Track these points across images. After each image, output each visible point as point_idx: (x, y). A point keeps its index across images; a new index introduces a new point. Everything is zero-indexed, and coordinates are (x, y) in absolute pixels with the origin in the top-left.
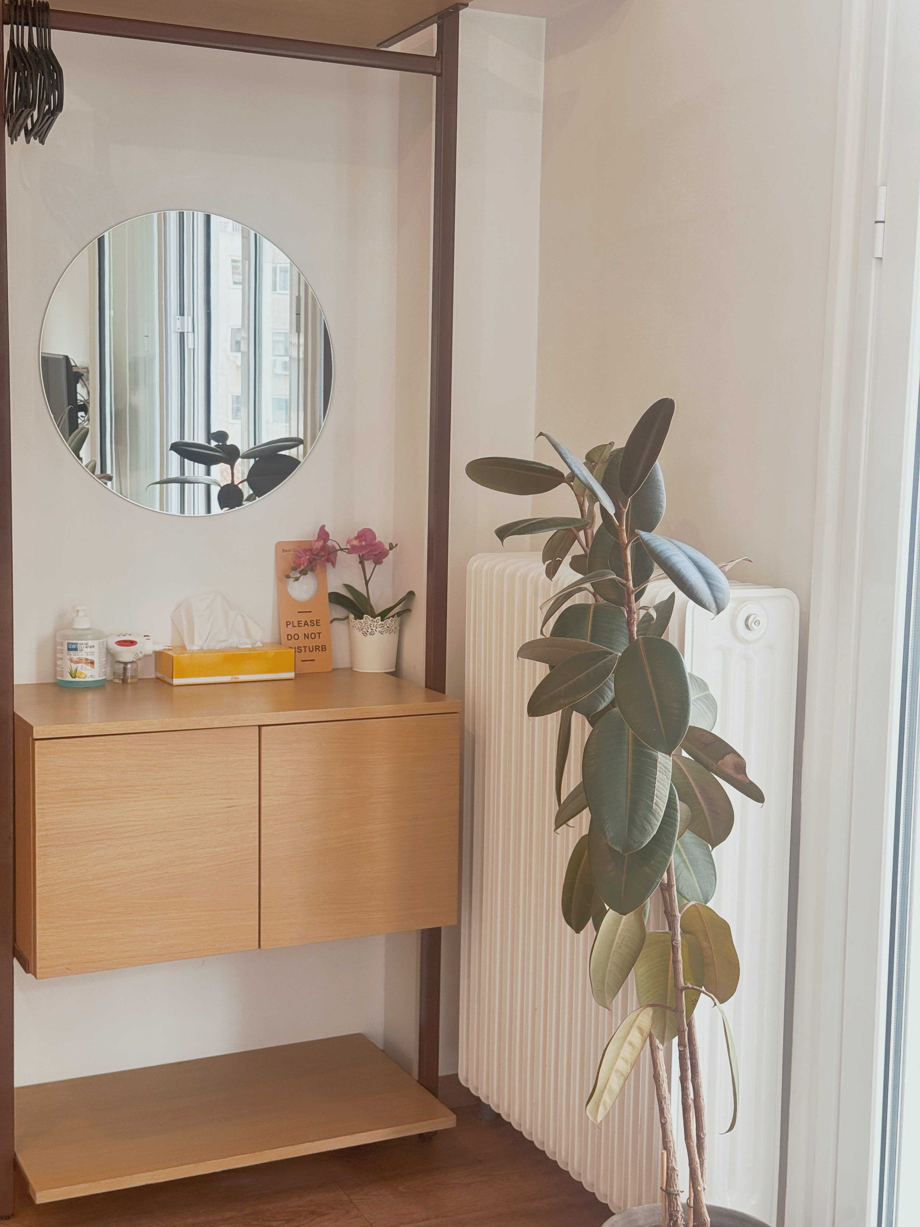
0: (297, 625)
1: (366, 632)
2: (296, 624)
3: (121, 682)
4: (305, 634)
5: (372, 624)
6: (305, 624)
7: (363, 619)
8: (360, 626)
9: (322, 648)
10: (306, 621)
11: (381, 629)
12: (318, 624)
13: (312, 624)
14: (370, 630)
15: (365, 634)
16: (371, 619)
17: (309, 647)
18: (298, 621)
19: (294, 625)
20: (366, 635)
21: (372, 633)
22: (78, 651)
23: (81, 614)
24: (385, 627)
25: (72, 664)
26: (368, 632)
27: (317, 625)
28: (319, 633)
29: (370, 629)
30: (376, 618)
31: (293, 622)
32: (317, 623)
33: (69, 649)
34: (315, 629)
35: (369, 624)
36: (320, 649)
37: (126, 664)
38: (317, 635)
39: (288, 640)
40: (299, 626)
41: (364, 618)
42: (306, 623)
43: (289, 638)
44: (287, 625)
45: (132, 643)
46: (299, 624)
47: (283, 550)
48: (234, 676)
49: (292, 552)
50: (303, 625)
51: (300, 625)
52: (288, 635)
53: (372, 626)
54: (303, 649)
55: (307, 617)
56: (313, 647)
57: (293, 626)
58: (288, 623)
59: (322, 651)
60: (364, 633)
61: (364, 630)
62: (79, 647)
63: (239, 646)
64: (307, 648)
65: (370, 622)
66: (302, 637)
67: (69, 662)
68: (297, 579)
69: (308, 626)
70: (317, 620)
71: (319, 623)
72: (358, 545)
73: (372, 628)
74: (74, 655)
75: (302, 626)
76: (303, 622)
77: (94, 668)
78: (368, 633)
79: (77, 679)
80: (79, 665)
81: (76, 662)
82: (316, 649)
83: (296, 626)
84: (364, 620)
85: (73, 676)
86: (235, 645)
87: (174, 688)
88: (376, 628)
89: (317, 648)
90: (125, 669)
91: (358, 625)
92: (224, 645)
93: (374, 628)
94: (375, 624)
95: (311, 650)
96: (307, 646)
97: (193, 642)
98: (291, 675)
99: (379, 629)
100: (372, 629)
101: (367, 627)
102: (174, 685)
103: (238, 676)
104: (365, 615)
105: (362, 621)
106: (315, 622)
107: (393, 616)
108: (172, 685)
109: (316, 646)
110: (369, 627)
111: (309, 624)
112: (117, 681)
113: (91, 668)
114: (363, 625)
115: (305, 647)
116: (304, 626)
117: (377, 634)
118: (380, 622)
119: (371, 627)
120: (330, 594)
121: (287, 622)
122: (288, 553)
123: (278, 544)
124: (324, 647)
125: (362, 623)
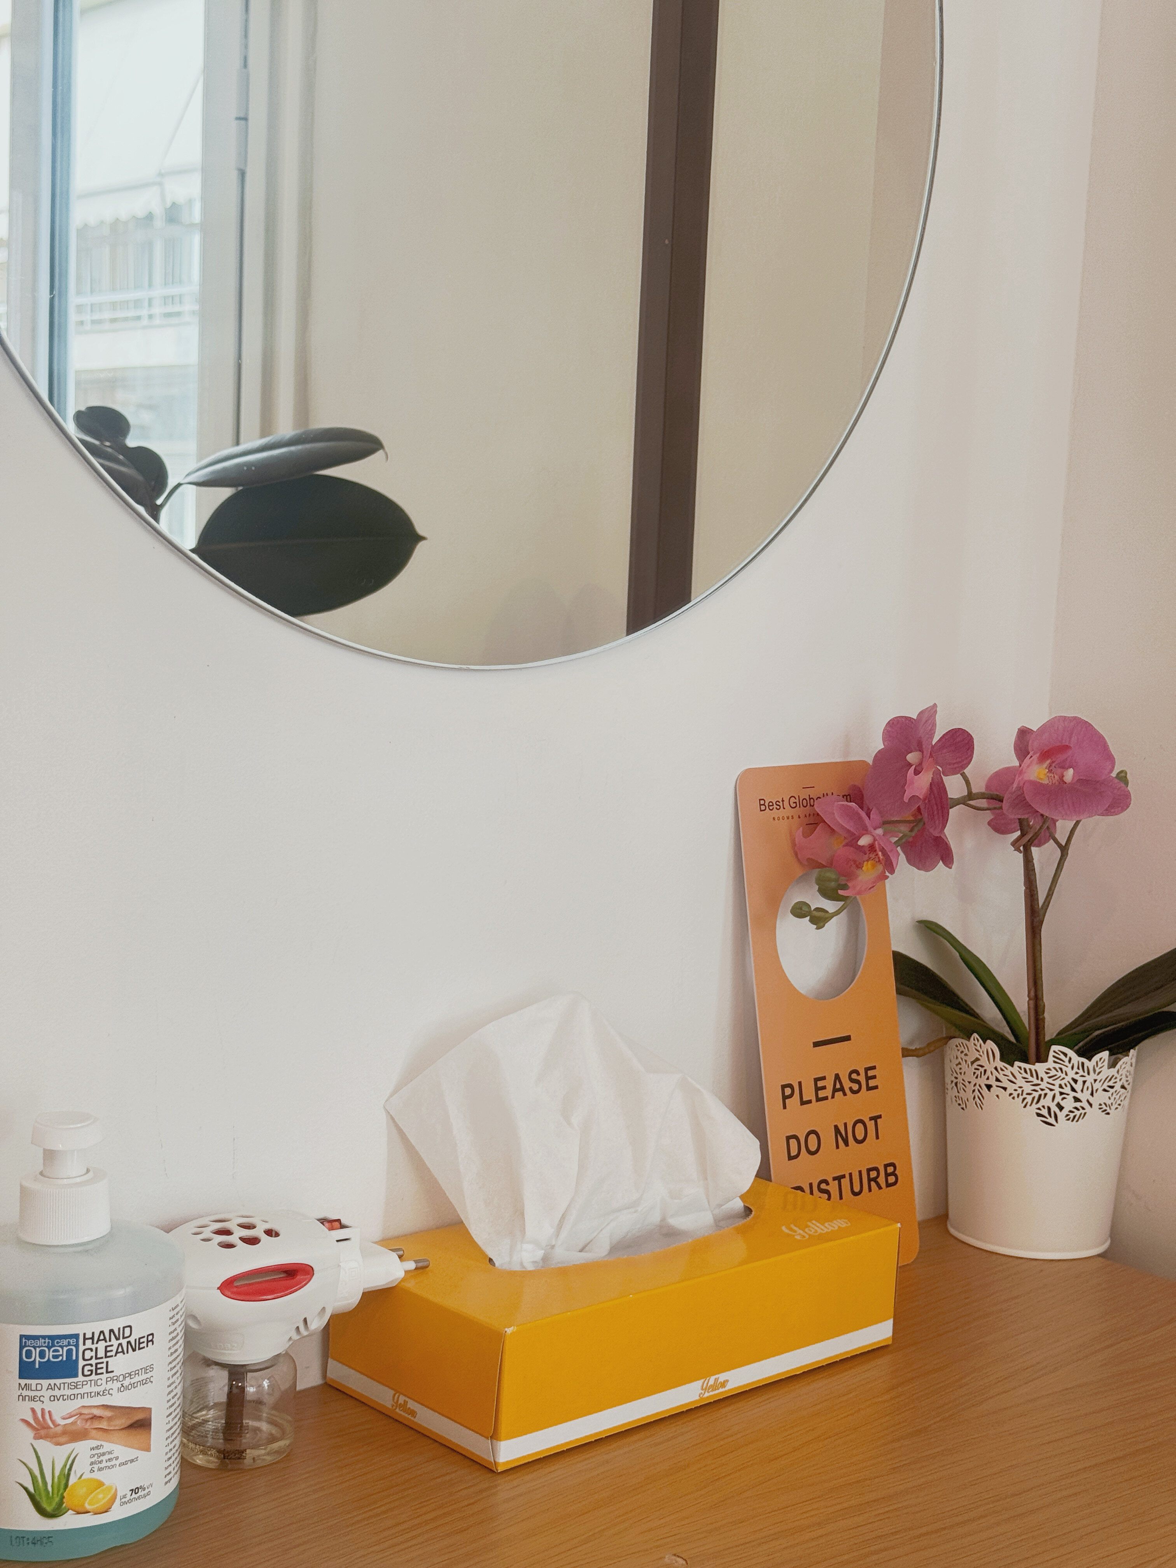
0: (814, 1099)
1: (1054, 1108)
2: (809, 1093)
4: (836, 1127)
5: (1080, 1080)
6: (835, 1090)
7: (1045, 1060)
8: (1028, 1088)
9: (887, 1175)
10: (837, 1077)
12: (871, 1083)
13: (855, 1087)
14: (1069, 1104)
15: (1048, 1118)
16: (1076, 1059)
17: (851, 1174)
18: (816, 1080)
19: (804, 1099)
20: (1052, 1120)
21: (1077, 1113)
22: (81, 1378)
23: (72, 1168)
24: (1118, 1087)
25: (45, 1447)
26: (1061, 1108)
27: (869, 1089)
28: (875, 1119)
29: (1070, 1098)
30: (1096, 1058)
31: (800, 1083)
32: (868, 1078)
33: (26, 1371)
34: (864, 1105)
35: (1068, 1079)
36: (882, 1180)
38: (871, 1125)
39: (790, 1158)
40: (818, 1100)
41: (1051, 1058)
42: (838, 1085)
43: (794, 1151)
44: (785, 1098)
45: (289, 1275)
46: (817, 1089)
47: (763, 805)
48: (712, 1381)
49: (788, 811)
50: (828, 1092)
51: (821, 1094)
52: (788, 1138)
53: (1078, 1087)
54: (833, 1187)
55: (841, 1060)
56: (860, 1172)
57: (803, 1103)
58: (787, 1092)
59: (888, 1185)
60: (1045, 1112)
61: (1047, 1102)
62: (85, 1352)
63: (674, 1222)
64: (845, 1182)
65: (1071, 1074)
66: (829, 1137)
67: (29, 1434)
69: (845, 1094)
70: (867, 1070)
71: (874, 1077)
72: (1045, 781)
73: (1079, 1095)
74: (53, 1398)
75: (826, 1098)
76: (829, 1083)
77: (148, 1449)
78: (1061, 1115)
79: (68, 1521)
80: (83, 1449)
81: (75, 1435)
82: (870, 1180)
83: (810, 1102)
84: (1050, 1063)
85: (49, 1509)
86: (655, 1218)
88: (1092, 1094)
89: (873, 1176)
90: (235, 1400)
91: (1020, 1082)
93: (1084, 1096)
94: (1090, 1079)
95: (857, 1189)
96: (844, 1176)
97: (510, 1232)
98: (886, 1331)
99: (1101, 1097)
100: (1077, 1100)
101: (1057, 1090)
102: (500, 1469)
103: (722, 1377)
104: (1055, 1048)
105: (1040, 1067)
106: (862, 1078)
109: (868, 1171)
110: (1067, 1090)
111: (847, 1084)
113: (132, 1453)
114: (1044, 1085)
115: (838, 1179)
116: (833, 1097)
117: (1093, 1113)
118: (1107, 1072)
119: (1073, 1090)
121: (783, 1087)
122: (777, 810)
123: (746, 782)
124: (890, 1169)
125: (1041, 1074)
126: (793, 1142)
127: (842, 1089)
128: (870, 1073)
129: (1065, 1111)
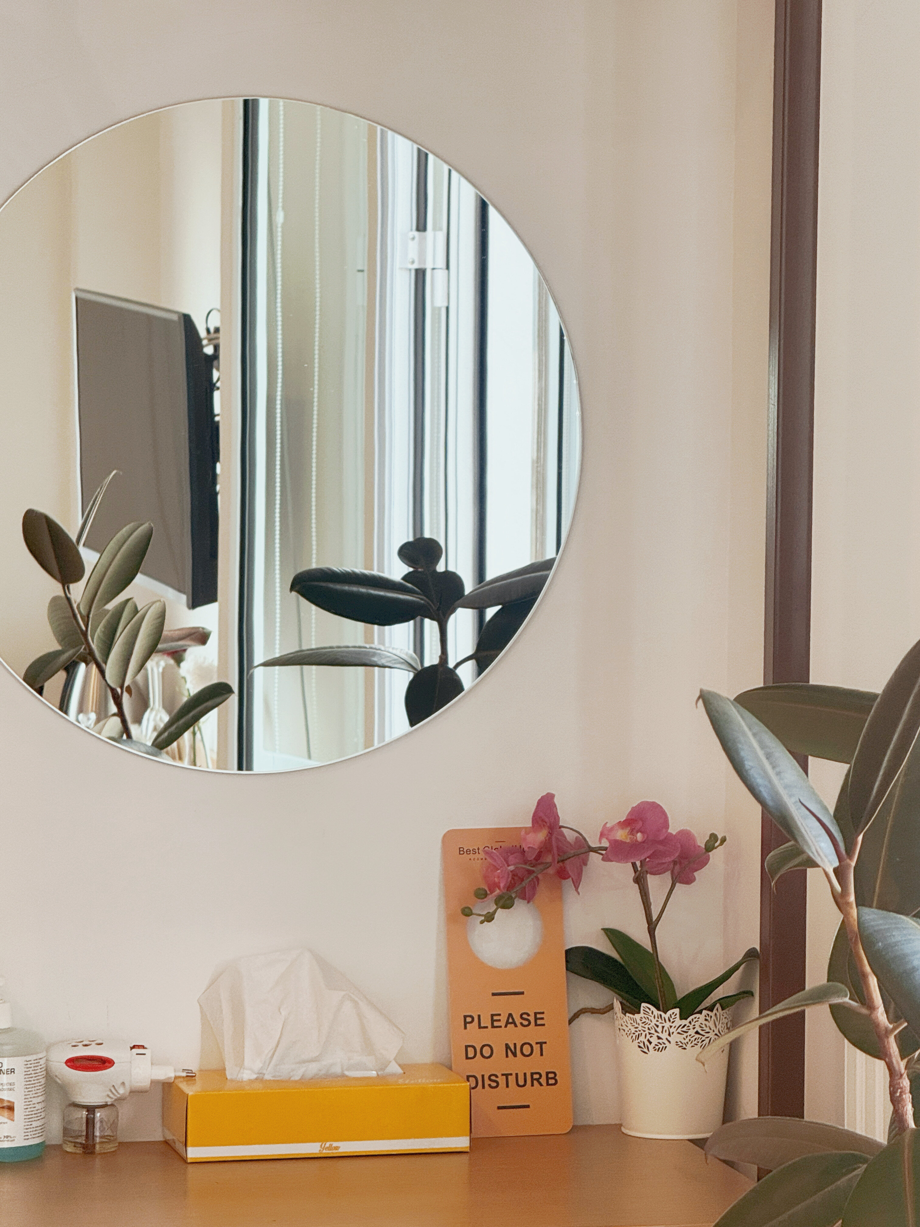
0: (490, 1026)
1: (647, 1043)
2: (486, 1021)
3: (79, 1151)
4: (507, 1045)
5: (660, 1026)
6: (508, 1023)
7: (639, 1013)
8: (633, 1030)
9: (548, 1079)
10: (510, 1015)
11: (680, 1038)
12: (539, 1022)
13: (526, 1023)
14: (654, 1040)
15: (644, 1049)
16: (656, 1012)
17: (517, 1074)
18: (492, 1016)
19: (482, 1025)
20: (646, 1050)
21: (661, 1046)
24: (692, 1032)
26: (650, 1043)
27: (536, 1025)
28: (541, 1044)
29: (655, 1037)
30: (670, 1012)
31: (479, 1016)
32: (536, 1019)
34: (532, 1034)
35: (653, 1024)
36: (543, 1081)
37: (91, 1109)
38: (537, 1048)
39: (467, 1058)
40: (493, 1027)
41: (642, 1011)
42: (510, 1020)
43: (471, 1054)
44: (466, 1023)
45: (104, 1063)
46: (493, 1021)
47: (461, 851)
48: (328, 1144)
49: (482, 855)
50: (502, 1023)
51: (496, 1024)
52: (467, 1047)
53: (659, 1029)
54: (502, 1080)
55: (515, 1006)
56: (525, 1074)
57: (480, 1027)
58: (467, 1021)
59: (548, 1084)
60: (642, 1045)
61: (642, 1038)
64: (512, 1079)
65: (655, 1021)
66: (499, 1050)
68: (489, 918)
69: (516, 1026)
70: (536, 1014)
71: (542, 1019)
72: (628, 841)
73: (660, 1035)
75: (500, 1027)
76: (503, 1018)
77: (13, 1120)
78: (651, 1047)
82: (533, 1079)
83: (487, 1027)
84: (642, 1014)
86: (337, 1070)
87: (190, 1168)
88: (669, 1035)
89: (535, 1077)
90: (90, 1123)
91: (630, 1026)
92: (313, 1069)
93: (664, 1036)
94: (667, 1025)
95: (521, 1082)
96: (511, 1074)
97: (241, 1064)
98: (462, 1142)
99: (675, 1038)
100: (659, 1038)
101: (647, 1031)
102: (189, 1161)
104: (643, 1005)
105: (637, 1016)
106: (532, 1018)
107: (711, 1009)
108: (184, 1160)
109: (532, 1074)
110: (653, 1031)
111: (518, 1021)
112: (69, 1148)
113: (7, 1121)
114: (640, 1028)
115: (507, 1075)
116: (506, 1026)
117: (672, 1048)
118: (678, 1022)
119: (656, 1031)
120: (568, 952)
121: (465, 1017)
122: (472, 856)
123: (449, 837)
124: (551, 1075)
125: (638, 1021)
126: (469, 1049)
127: (514, 1023)
128: (538, 1016)
129: (653, 1045)
